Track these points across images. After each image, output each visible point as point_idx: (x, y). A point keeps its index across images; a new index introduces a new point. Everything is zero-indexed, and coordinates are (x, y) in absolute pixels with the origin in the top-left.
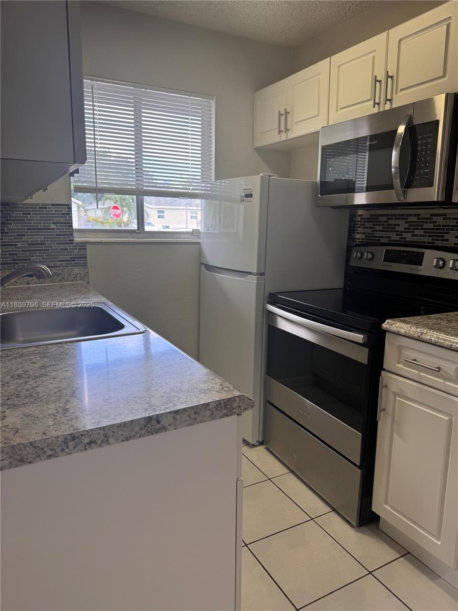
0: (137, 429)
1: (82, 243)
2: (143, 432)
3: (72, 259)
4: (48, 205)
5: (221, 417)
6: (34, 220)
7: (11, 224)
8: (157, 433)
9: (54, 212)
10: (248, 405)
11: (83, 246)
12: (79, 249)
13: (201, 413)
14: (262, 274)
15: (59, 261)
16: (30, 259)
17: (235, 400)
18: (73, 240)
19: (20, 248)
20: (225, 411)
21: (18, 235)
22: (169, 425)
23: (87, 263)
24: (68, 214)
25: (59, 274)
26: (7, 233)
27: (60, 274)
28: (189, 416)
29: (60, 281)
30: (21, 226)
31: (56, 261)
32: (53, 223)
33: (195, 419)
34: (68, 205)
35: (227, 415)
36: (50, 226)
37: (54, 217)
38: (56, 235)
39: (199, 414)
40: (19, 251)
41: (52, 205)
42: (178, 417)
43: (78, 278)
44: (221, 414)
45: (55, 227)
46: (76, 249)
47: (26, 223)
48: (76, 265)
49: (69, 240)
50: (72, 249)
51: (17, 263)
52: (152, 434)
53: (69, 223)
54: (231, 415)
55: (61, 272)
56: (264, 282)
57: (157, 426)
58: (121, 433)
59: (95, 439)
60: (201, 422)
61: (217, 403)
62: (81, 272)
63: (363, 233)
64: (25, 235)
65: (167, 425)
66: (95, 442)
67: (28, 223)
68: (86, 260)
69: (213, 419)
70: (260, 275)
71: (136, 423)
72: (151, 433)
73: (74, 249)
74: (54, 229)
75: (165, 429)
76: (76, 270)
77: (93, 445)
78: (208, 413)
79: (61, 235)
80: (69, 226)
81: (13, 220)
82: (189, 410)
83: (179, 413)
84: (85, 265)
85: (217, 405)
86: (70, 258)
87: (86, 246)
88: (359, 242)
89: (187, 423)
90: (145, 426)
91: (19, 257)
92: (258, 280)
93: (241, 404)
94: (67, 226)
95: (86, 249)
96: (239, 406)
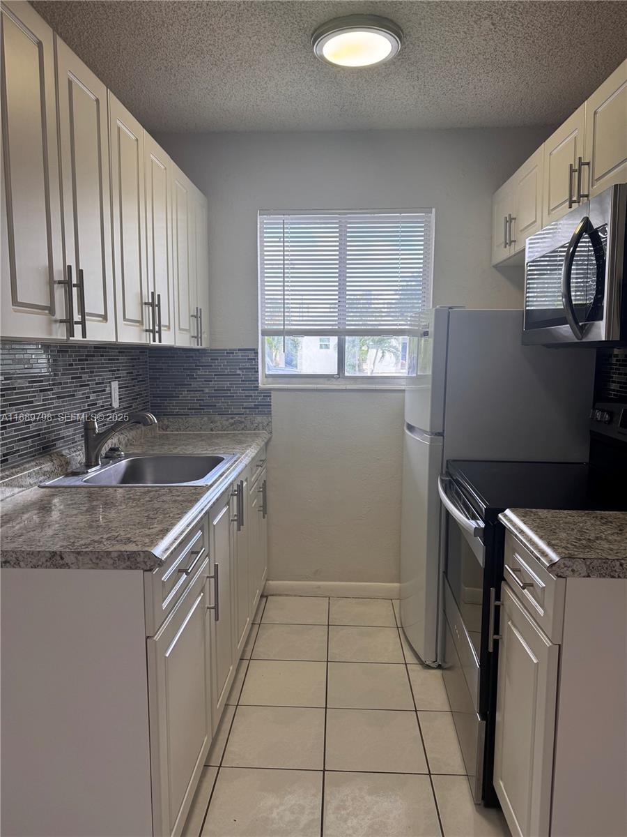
0: (43, 560)
1: (266, 390)
2: (49, 564)
3: (256, 407)
4: (235, 350)
5: (124, 569)
6: (221, 366)
7: (199, 369)
8: (61, 568)
9: (240, 357)
10: (155, 563)
11: (267, 393)
12: (264, 396)
13: (103, 559)
14: (441, 434)
15: (243, 408)
16: (215, 406)
17: (139, 554)
18: (258, 387)
19: (206, 393)
20: (128, 563)
21: (205, 381)
22: (72, 564)
23: (271, 411)
24: (254, 359)
25: (241, 422)
26: (196, 378)
27: (243, 422)
28: (91, 560)
29: (243, 429)
30: (209, 372)
31: (240, 408)
32: (240, 369)
33: (97, 564)
34: (254, 350)
35: (131, 568)
36: (235, 372)
37: (240, 362)
38: (242, 381)
39: (100, 560)
40: (206, 397)
41: (239, 350)
42: (80, 558)
43: (261, 428)
44: (124, 566)
45: (241, 373)
46: (261, 396)
47: (213, 369)
48: (260, 413)
49: (254, 387)
50: (256, 396)
51: (203, 409)
52: (57, 568)
53: (255, 368)
54: (136, 569)
55: (243, 420)
56: (441, 444)
57: (61, 562)
58: (30, 560)
59: (9, 559)
60: (103, 568)
61: (120, 553)
62: (264, 421)
63: (619, 383)
64: (211, 381)
65: (70, 564)
66: (9, 562)
67: (215, 369)
68: (271, 408)
69: (116, 568)
70: (436, 435)
71: (43, 554)
72: (56, 566)
73: (258, 396)
74: (239, 375)
75: (67, 566)
76: (259, 419)
77: (8, 564)
78: (110, 561)
79: (247, 381)
80: (255, 372)
81: (202, 366)
82: (90, 554)
83: (81, 555)
84: (269, 413)
85: (119, 556)
86: (255, 405)
87: (270, 393)
88: (615, 395)
89: (90, 566)
90: (50, 559)
91: (206, 402)
92: (432, 441)
93: (146, 560)
94: (251, 372)
95: (270, 396)
96: (144, 561)
